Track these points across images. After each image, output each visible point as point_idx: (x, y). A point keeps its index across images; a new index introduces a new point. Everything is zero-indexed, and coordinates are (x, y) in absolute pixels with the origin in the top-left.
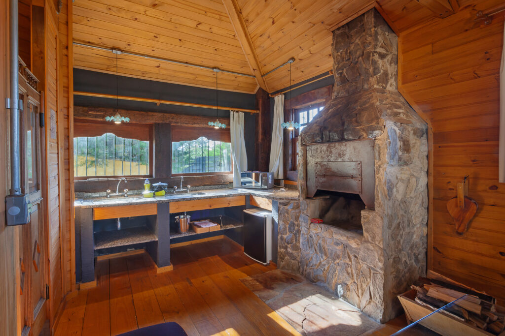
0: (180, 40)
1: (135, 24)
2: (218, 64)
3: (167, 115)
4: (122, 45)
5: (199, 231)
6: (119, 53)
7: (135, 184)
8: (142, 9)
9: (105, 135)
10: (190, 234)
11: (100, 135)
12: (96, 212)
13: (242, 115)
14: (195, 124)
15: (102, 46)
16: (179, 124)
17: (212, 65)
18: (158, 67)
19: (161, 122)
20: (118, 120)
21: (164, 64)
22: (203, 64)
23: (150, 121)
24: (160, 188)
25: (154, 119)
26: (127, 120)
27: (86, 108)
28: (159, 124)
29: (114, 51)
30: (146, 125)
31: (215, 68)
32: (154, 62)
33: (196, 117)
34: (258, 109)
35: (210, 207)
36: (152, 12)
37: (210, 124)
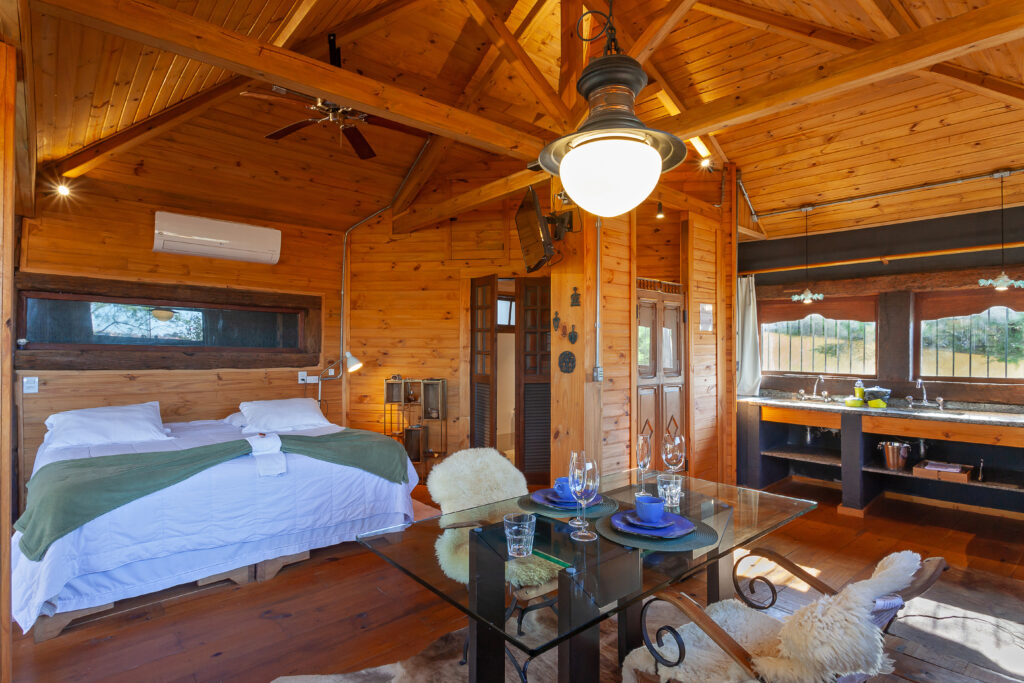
0: (893, 160)
1: (815, 170)
2: (1005, 162)
3: (902, 277)
4: (813, 198)
5: (918, 472)
6: (810, 209)
7: (841, 385)
8: (817, 151)
9: (809, 316)
10: (900, 474)
11: (803, 318)
12: (764, 410)
14: (965, 284)
15: (790, 208)
16: (929, 289)
17: (989, 167)
18: (877, 206)
19: (891, 290)
20: (807, 298)
21: (883, 200)
22: (968, 171)
23: (872, 291)
24: (875, 396)
25: (882, 285)
26: (820, 297)
27: (781, 287)
28: (886, 293)
29: (803, 210)
30: (868, 298)
31: (997, 171)
32: (868, 203)
33: (967, 272)
35: (947, 435)
36: (830, 148)
37: (983, 282)
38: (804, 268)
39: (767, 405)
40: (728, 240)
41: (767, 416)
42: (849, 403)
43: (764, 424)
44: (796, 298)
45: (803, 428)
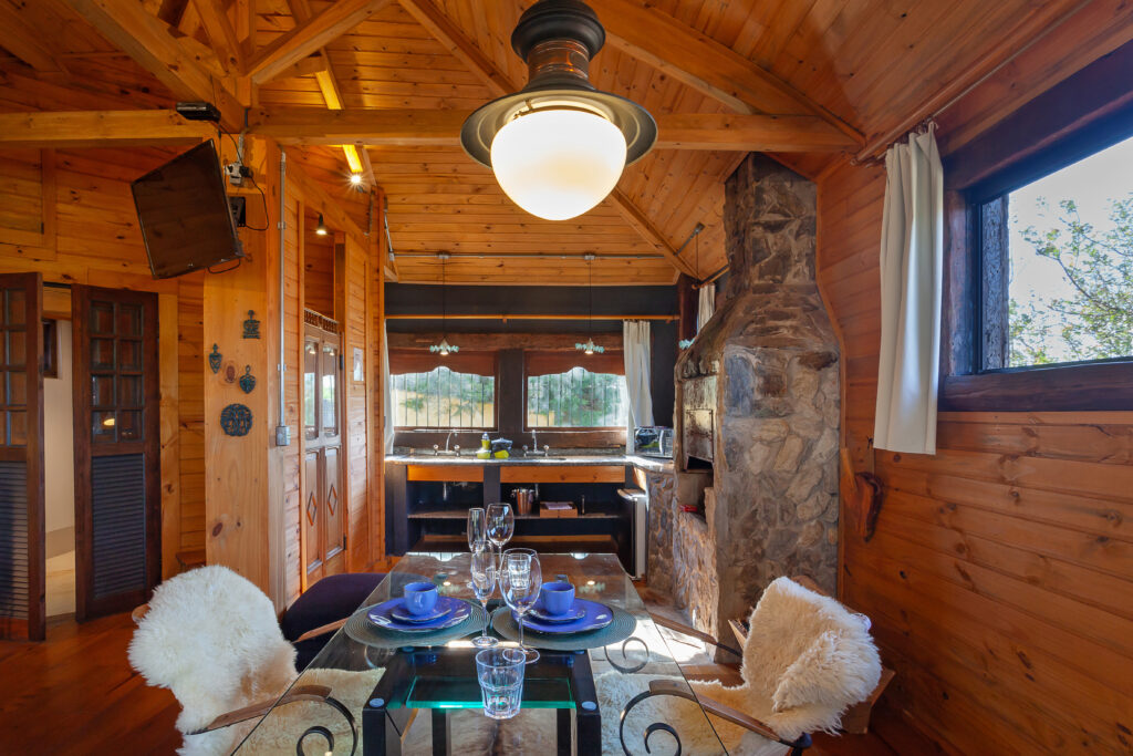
0: (522, 225)
1: (460, 218)
2: (591, 248)
3: (518, 336)
4: (449, 246)
5: (544, 514)
6: (447, 257)
7: (470, 440)
8: (464, 197)
9: (437, 369)
10: (531, 517)
11: (431, 370)
12: (411, 470)
13: (646, 326)
14: (561, 347)
15: (427, 252)
16: (536, 349)
17: (582, 250)
18: (501, 266)
19: (509, 347)
20: (445, 350)
21: (508, 261)
22: (569, 249)
23: (494, 348)
24: (501, 447)
25: (500, 343)
26: (455, 349)
27: (412, 336)
28: (505, 350)
29: (441, 256)
30: (489, 353)
31: (587, 253)
32: (492, 262)
33: (563, 336)
34: (679, 313)
35: (563, 479)
36: (476, 198)
37: (578, 346)
38: (441, 318)
39: (413, 464)
40: (375, 276)
41: (413, 475)
42: (482, 455)
43: (410, 483)
44: (433, 349)
45: (440, 484)
